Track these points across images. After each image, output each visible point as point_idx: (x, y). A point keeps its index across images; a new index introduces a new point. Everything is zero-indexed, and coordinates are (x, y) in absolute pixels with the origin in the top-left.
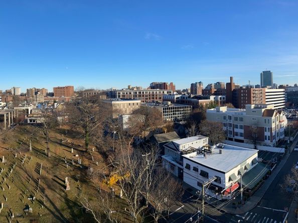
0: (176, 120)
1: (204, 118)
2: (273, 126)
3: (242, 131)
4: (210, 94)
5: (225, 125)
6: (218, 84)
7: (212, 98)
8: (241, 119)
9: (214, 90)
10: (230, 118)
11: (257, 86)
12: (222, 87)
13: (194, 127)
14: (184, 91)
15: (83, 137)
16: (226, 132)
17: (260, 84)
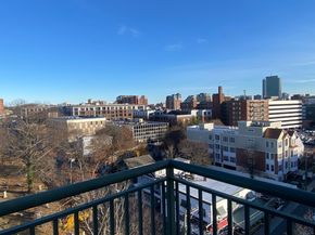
0: (149, 141)
1: (184, 137)
2: (280, 151)
3: (234, 155)
4: (191, 108)
5: (211, 146)
6: (202, 96)
7: (194, 113)
8: (232, 140)
9: (196, 103)
10: (218, 138)
11: (257, 97)
12: (207, 99)
13: (171, 148)
14: (158, 105)
15: (24, 171)
16: (212, 156)
17: (261, 94)
